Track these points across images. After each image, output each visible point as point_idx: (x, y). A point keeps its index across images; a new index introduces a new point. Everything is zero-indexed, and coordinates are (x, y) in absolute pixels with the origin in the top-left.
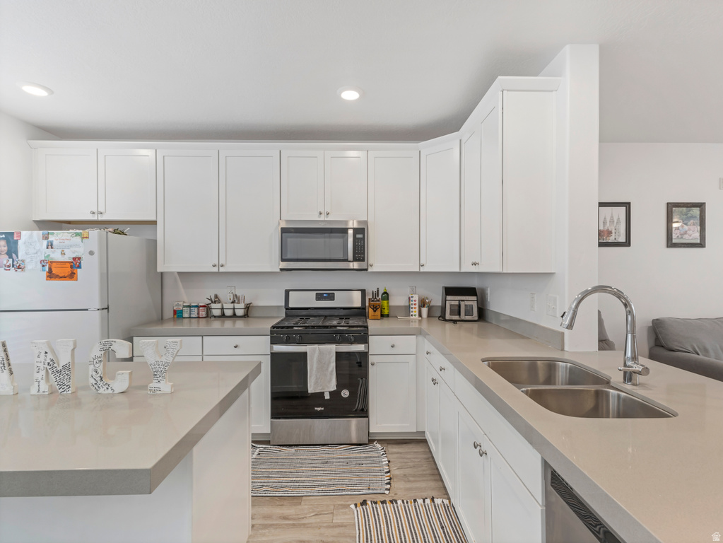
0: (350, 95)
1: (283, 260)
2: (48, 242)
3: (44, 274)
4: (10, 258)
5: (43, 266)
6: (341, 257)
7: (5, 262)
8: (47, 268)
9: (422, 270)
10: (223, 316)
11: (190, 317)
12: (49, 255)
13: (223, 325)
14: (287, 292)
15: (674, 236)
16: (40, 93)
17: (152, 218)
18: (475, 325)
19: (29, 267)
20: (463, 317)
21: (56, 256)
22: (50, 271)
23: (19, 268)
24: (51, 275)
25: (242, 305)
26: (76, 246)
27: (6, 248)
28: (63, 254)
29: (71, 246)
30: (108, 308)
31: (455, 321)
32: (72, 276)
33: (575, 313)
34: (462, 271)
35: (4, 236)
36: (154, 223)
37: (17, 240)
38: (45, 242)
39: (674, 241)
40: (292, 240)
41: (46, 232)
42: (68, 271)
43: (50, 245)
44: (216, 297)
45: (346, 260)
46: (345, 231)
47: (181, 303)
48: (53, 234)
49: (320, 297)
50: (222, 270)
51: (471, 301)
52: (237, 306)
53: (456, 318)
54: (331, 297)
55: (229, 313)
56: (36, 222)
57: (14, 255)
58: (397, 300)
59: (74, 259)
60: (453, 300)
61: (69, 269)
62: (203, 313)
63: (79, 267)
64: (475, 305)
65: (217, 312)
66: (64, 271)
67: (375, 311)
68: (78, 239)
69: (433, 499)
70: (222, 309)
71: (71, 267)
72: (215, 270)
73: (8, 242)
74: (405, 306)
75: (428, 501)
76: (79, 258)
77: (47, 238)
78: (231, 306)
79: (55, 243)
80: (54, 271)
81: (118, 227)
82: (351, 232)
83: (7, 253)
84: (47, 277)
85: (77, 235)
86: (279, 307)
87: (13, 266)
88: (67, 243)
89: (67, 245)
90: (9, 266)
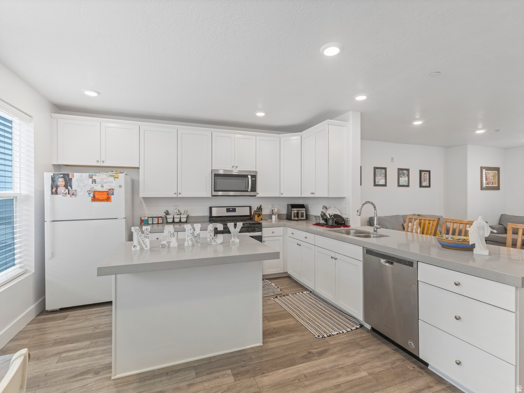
0: (260, 114)
1: (215, 191)
2: (93, 180)
3: (90, 199)
4: (66, 189)
5: (89, 194)
6: (244, 189)
7: (63, 191)
8: (92, 195)
9: (281, 196)
10: (173, 222)
11: (153, 224)
12: (93, 187)
13: (180, 226)
14: (211, 208)
15: (376, 181)
16: (94, 94)
18: (305, 221)
19: (79, 194)
20: (300, 218)
21: (98, 188)
22: (94, 196)
23: (73, 195)
24: (94, 199)
25: (185, 216)
26: (111, 182)
27: (64, 183)
28: (102, 186)
29: (108, 182)
31: (297, 220)
32: (108, 199)
33: (361, 210)
34: (302, 196)
35: (62, 176)
36: (138, 168)
37: (71, 179)
38: (91, 180)
39: (377, 183)
40: (219, 180)
41: (91, 174)
42: (105, 196)
43: (94, 181)
45: (247, 191)
46: (246, 176)
47: (147, 216)
48: (96, 175)
49: (228, 210)
50: (179, 196)
51: (303, 210)
53: (296, 219)
54: (234, 210)
55: (177, 220)
57: (69, 187)
58: (266, 211)
59: (109, 190)
60: (295, 210)
61: (106, 196)
62: (161, 221)
63: (113, 194)
64: (304, 212)
65: (170, 220)
66: (103, 197)
67: (258, 217)
68: (112, 179)
69: (302, 292)
70: (174, 218)
71: (108, 194)
72: (175, 196)
73: (65, 180)
74: (269, 215)
75: (301, 293)
76: (113, 189)
77: (92, 178)
78: (179, 216)
79: (97, 180)
80: (97, 197)
82: (249, 177)
83: (65, 186)
84: (92, 200)
85: (111, 176)
86: (206, 216)
87: (69, 194)
88: (105, 180)
89: (104, 182)
90: (66, 194)
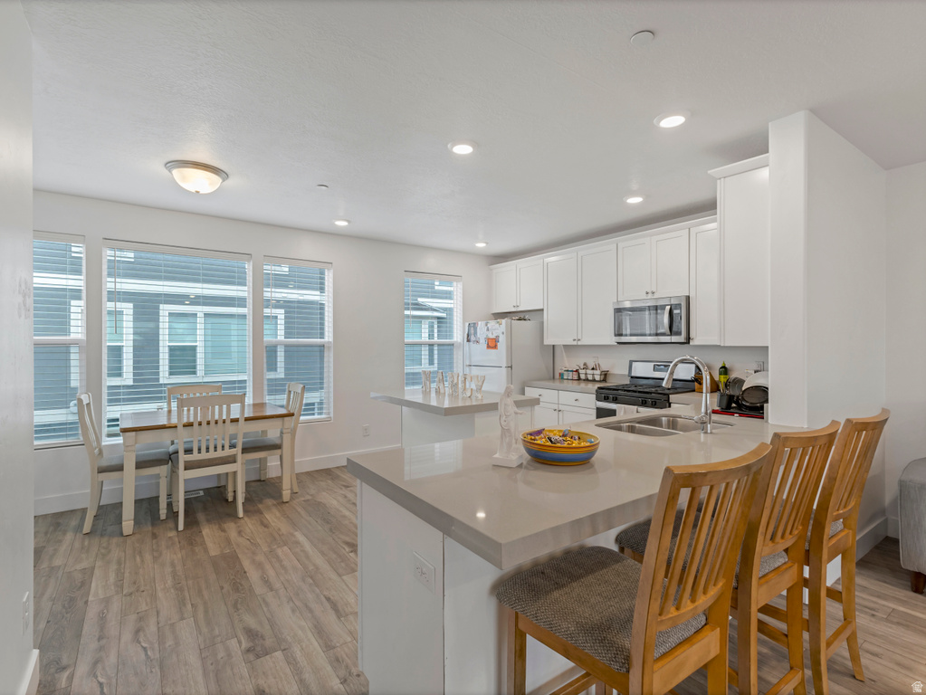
1: (616, 335)
7: (473, 339)
8: (487, 342)
10: (587, 380)
11: (568, 379)
12: (487, 335)
14: (631, 362)
17: (541, 308)
19: (480, 341)
21: (491, 336)
22: (488, 344)
24: (488, 346)
25: (598, 372)
26: (497, 329)
27: (473, 332)
28: (493, 334)
30: (511, 367)
32: (495, 347)
35: (473, 325)
36: (542, 310)
38: (486, 327)
42: (494, 344)
44: (585, 364)
45: (666, 335)
47: (564, 368)
48: (489, 322)
50: (579, 343)
52: (595, 372)
56: (493, 314)
57: (476, 336)
62: (576, 377)
63: (498, 341)
65: (583, 377)
66: (492, 344)
68: (498, 325)
70: (586, 374)
71: (495, 342)
72: (575, 343)
73: (474, 329)
76: (498, 336)
78: (592, 372)
79: (489, 328)
81: (521, 316)
82: (668, 308)
85: (497, 323)
86: (624, 375)
89: (494, 329)
